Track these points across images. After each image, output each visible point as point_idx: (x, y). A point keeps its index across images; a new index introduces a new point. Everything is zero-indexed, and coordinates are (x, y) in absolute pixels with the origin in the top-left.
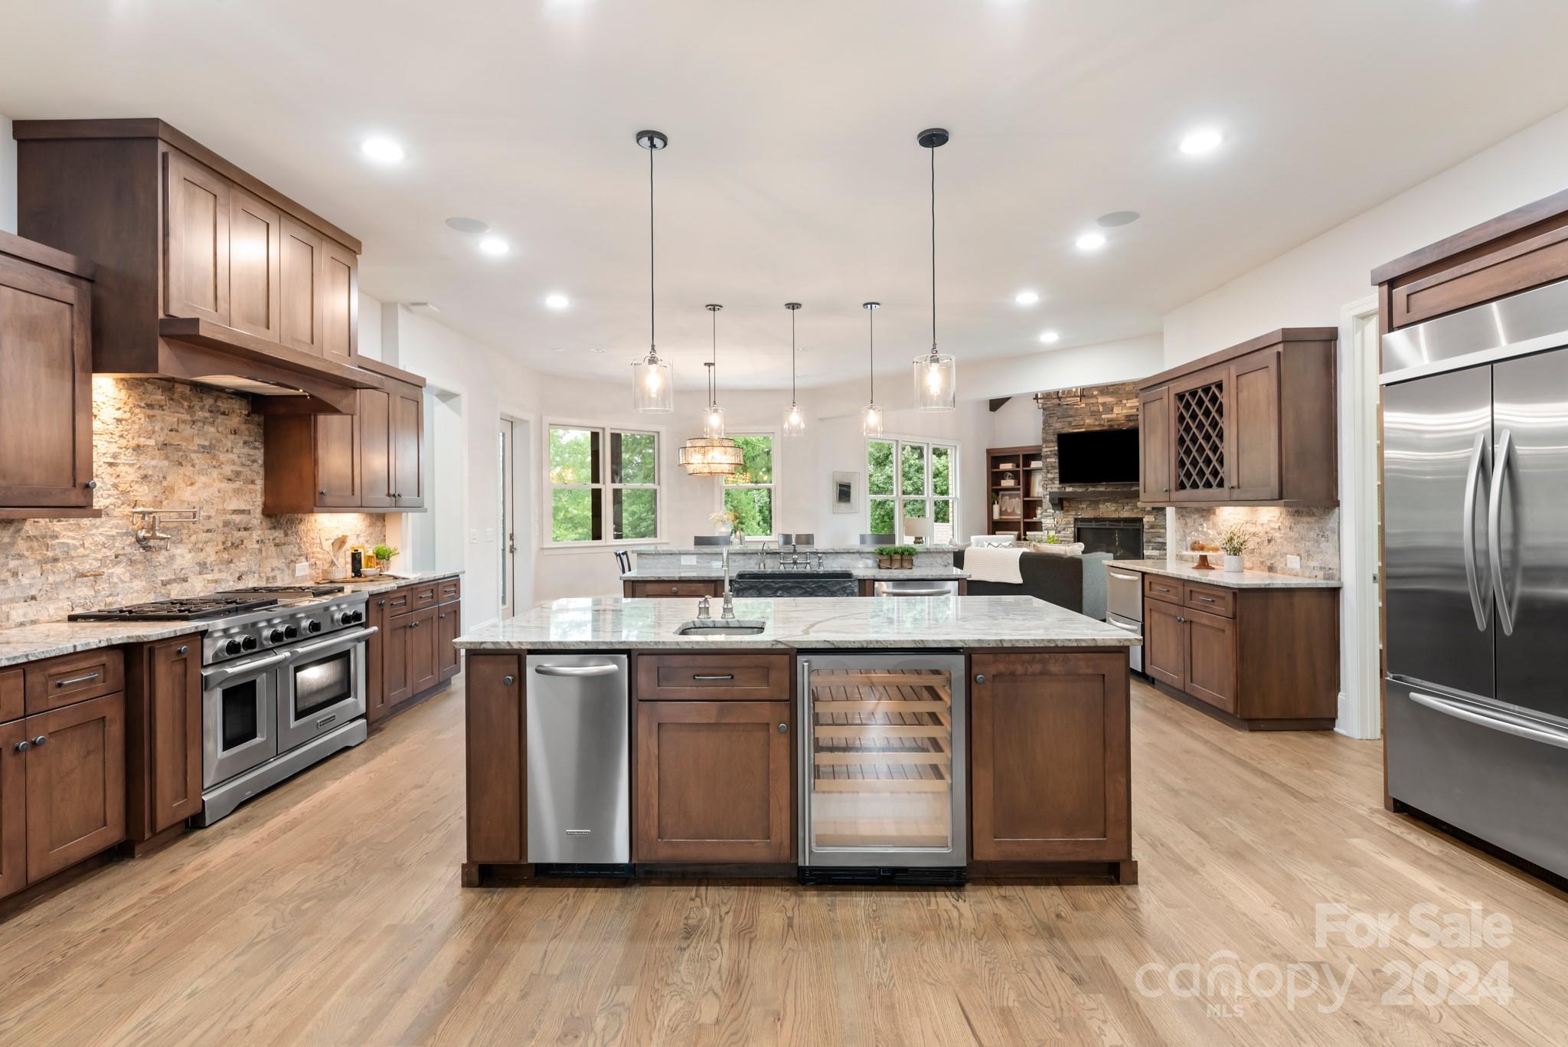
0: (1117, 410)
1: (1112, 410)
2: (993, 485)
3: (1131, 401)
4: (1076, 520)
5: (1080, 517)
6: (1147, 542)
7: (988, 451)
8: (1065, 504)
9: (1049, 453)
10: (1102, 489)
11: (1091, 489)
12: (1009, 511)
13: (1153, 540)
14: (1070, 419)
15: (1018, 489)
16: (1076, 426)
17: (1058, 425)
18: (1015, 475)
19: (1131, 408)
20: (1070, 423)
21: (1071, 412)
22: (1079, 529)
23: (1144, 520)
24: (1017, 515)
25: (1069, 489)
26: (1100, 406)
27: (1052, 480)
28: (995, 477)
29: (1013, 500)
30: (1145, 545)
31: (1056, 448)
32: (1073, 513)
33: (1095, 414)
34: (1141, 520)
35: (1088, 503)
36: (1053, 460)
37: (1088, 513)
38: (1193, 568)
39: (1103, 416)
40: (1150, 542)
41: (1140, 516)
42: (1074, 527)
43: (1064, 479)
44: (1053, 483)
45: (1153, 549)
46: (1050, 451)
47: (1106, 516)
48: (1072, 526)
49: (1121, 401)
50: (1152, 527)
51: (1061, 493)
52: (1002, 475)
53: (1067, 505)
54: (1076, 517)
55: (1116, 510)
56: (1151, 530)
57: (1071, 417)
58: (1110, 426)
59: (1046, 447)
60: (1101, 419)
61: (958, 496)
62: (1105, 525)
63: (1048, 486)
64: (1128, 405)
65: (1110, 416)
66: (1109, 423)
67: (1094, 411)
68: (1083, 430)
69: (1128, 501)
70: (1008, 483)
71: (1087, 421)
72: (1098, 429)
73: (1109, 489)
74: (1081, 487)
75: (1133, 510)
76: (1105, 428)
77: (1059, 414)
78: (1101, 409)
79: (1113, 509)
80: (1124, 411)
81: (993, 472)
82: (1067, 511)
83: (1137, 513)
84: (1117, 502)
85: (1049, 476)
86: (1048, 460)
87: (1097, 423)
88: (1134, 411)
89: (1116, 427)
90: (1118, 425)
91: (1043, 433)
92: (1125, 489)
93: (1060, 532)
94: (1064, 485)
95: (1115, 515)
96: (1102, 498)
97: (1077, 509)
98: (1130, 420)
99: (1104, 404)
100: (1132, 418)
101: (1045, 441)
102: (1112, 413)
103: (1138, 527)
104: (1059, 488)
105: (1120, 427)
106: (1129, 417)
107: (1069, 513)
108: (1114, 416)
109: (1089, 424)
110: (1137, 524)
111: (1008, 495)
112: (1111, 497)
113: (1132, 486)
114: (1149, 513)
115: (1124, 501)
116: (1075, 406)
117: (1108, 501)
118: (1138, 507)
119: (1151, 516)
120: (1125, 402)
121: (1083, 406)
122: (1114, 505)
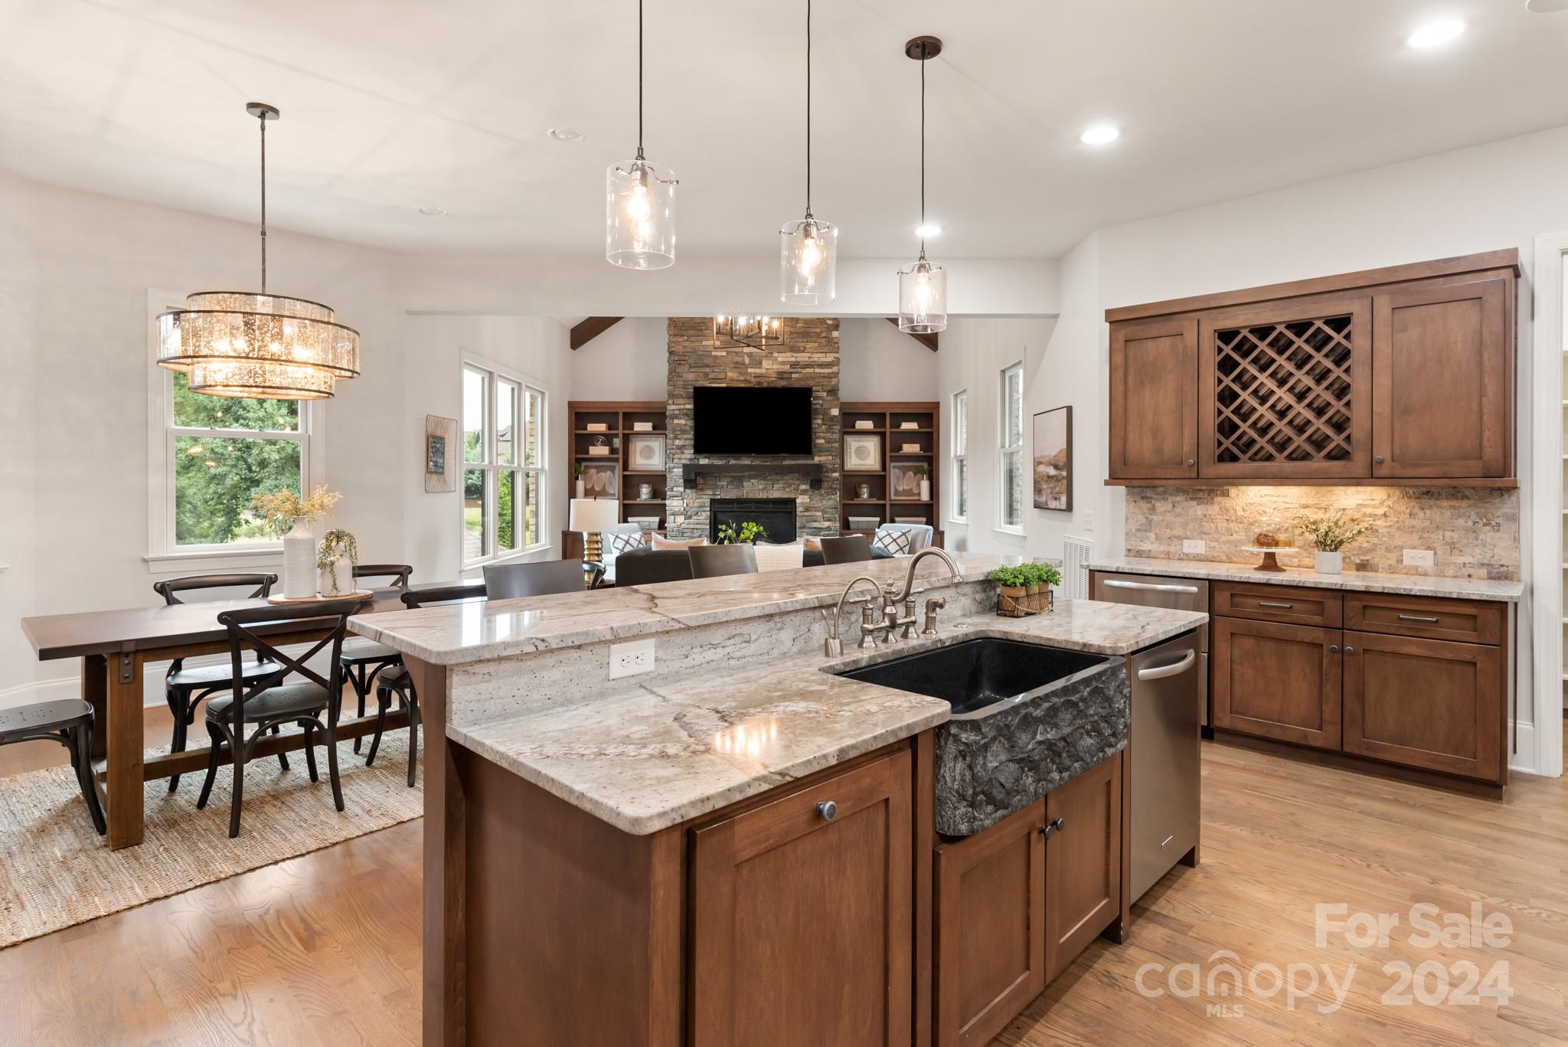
0: (766, 364)
1: (761, 363)
2: (576, 453)
3: (784, 355)
4: (712, 501)
5: (719, 497)
6: (801, 528)
7: (572, 405)
8: (700, 480)
9: (678, 412)
10: (746, 461)
11: (732, 462)
12: (597, 489)
13: (808, 525)
14: (707, 370)
15: (617, 460)
16: (715, 380)
17: (691, 377)
18: (608, 440)
19: (783, 363)
20: (706, 375)
21: (707, 361)
22: (715, 513)
23: (798, 501)
25: (704, 461)
26: (745, 358)
27: (681, 448)
28: (580, 443)
29: (603, 474)
30: (798, 530)
31: (690, 406)
32: (710, 492)
33: (739, 366)
34: (793, 501)
35: (729, 480)
36: (683, 422)
37: (730, 493)
38: (1256, 569)
39: (750, 370)
40: (804, 527)
41: (793, 496)
42: (710, 511)
43: (700, 448)
44: (683, 453)
46: (679, 410)
47: (751, 496)
48: (708, 509)
49: (772, 353)
50: (807, 510)
51: (695, 465)
52: (592, 439)
53: (702, 481)
54: (712, 497)
55: (763, 489)
56: (806, 514)
57: (707, 366)
58: (759, 383)
59: (673, 404)
60: (746, 373)
61: (546, 467)
62: (750, 507)
63: (675, 456)
64: (780, 359)
65: (758, 371)
66: (757, 380)
67: (737, 363)
68: (724, 385)
69: (778, 477)
70: (599, 450)
71: (730, 375)
72: (743, 385)
73: (757, 462)
74: (720, 458)
75: (784, 489)
76: (752, 385)
77: (691, 362)
78: (747, 360)
79: (761, 487)
80: (776, 367)
81: (576, 435)
82: (702, 490)
83: (790, 492)
84: (765, 479)
85: (677, 442)
86: (676, 421)
87: (742, 378)
88: (787, 368)
89: (765, 385)
90: (768, 383)
91: (669, 385)
92: (775, 463)
93: (690, 517)
94: (700, 456)
95: (763, 495)
96: (746, 474)
97: (715, 487)
98: (782, 379)
99: (750, 355)
100: (785, 376)
101: (671, 395)
102: (761, 368)
103: (790, 510)
104: (690, 459)
105: (771, 385)
106: (781, 375)
107: (705, 492)
108: (764, 371)
109: (732, 378)
110: (790, 506)
111: (596, 467)
112: (758, 473)
113: (784, 458)
114: (804, 492)
115: (774, 477)
116: (713, 353)
117: (754, 477)
118: (790, 485)
119: (805, 497)
120: (776, 355)
121: (724, 354)
122: (763, 482)
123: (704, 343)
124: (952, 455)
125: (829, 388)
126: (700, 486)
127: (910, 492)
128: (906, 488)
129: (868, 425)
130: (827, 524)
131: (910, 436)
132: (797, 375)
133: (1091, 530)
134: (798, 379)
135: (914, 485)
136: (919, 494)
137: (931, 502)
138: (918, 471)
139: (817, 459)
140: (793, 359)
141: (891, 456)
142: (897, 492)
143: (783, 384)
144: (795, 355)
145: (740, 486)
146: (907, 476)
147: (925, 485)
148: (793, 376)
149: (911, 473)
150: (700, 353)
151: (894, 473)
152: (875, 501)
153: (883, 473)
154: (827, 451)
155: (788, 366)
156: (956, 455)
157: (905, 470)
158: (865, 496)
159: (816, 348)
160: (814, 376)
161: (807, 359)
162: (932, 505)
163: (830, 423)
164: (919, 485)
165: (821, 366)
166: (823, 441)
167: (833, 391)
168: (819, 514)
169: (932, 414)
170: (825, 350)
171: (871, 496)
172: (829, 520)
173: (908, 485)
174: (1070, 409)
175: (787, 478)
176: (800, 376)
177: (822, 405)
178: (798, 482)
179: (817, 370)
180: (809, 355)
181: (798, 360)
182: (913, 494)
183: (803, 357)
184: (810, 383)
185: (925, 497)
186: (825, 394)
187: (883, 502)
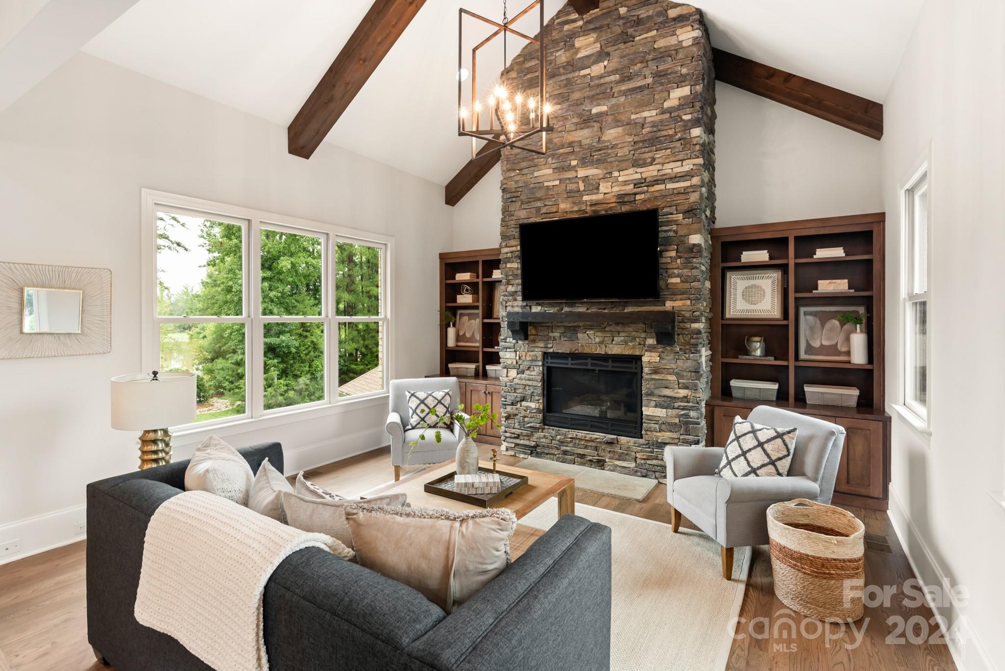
0: (604, 187)
1: (598, 188)
2: (446, 302)
3: (626, 172)
4: (545, 355)
5: (551, 350)
6: (648, 395)
7: (442, 256)
8: (531, 330)
9: (509, 255)
10: (582, 309)
11: (566, 309)
12: (468, 335)
13: (657, 392)
14: (539, 204)
15: (477, 308)
16: (546, 214)
17: (522, 213)
18: (473, 287)
19: (625, 183)
20: (538, 209)
21: (539, 194)
22: (549, 369)
23: (644, 359)
24: (476, 341)
25: (536, 309)
26: (580, 182)
27: (517, 295)
28: (450, 291)
29: (473, 321)
30: (644, 398)
31: (519, 248)
32: (541, 344)
33: (573, 195)
34: (639, 358)
35: (562, 330)
36: (515, 265)
37: (564, 347)
39: (585, 198)
40: (651, 394)
41: (637, 353)
42: (543, 365)
43: (527, 294)
45: (656, 406)
46: (512, 252)
47: (587, 350)
48: (540, 363)
49: (611, 173)
50: (656, 371)
51: (523, 314)
52: (460, 288)
53: (533, 332)
54: (544, 350)
55: (601, 343)
56: (654, 376)
57: (539, 199)
58: (595, 211)
59: (506, 246)
60: (581, 202)
61: (389, 316)
62: (586, 364)
63: (509, 304)
64: (620, 179)
65: (594, 197)
66: (593, 207)
67: (571, 192)
68: (556, 220)
69: (619, 328)
70: (465, 299)
71: (562, 206)
72: (577, 216)
73: (593, 310)
74: (552, 305)
75: (626, 342)
76: (587, 216)
77: (523, 197)
78: (582, 187)
79: (597, 340)
80: (616, 189)
81: (446, 284)
82: (534, 341)
83: (633, 347)
84: (603, 330)
85: (510, 288)
86: (509, 265)
87: (576, 209)
88: (630, 188)
89: (603, 213)
90: (607, 211)
91: (502, 226)
92: (614, 311)
93: (523, 372)
94: (530, 303)
95: (600, 350)
96: (581, 323)
97: (547, 339)
99: (585, 179)
100: (626, 199)
101: (504, 237)
102: (597, 193)
103: (634, 370)
104: (523, 307)
105: (609, 212)
106: (622, 198)
107: (536, 344)
108: (601, 196)
109: (565, 208)
110: (633, 365)
111: (468, 315)
112: (596, 323)
113: (626, 305)
114: (651, 348)
115: (614, 328)
116: (546, 184)
117: (591, 328)
118: (634, 339)
119: (653, 354)
120: (616, 174)
121: (557, 183)
122: (599, 334)
123: (536, 174)
124: (903, 293)
125: (686, 207)
126: (531, 337)
127: (833, 349)
128: (826, 343)
129: (762, 256)
130: (683, 393)
131: (831, 268)
132: (642, 196)
134: (644, 201)
135: (840, 339)
136: (848, 353)
137: (869, 367)
138: (845, 319)
139: (669, 305)
140: (638, 176)
141: (796, 299)
142: (810, 349)
143: (625, 209)
144: (639, 170)
145: (573, 339)
146: (828, 326)
147: (858, 341)
148: (638, 197)
149: (836, 323)
150: (532, 186)
151: (807, 321)
152: (771, 361)
153: (785, 323)
154: (682, 294)
155: (632, 186)
156: (911, 296)
157: (824, 318)
158: (758, 353)
159: (668, 157)
160: (664, 196)
161: (655, 173)
162: (870, 372)
163: (686, 256)
164: (848, 339)
165: (675, 178)
166: (678, 280)
167: (694, 211)
168: (672, 378)
169: (870, 233)
170: (681, 157)
171: (767, 352)
172: (687, 388)
173: (829, 339)
175: (630, 329)
176: (648, 196)
177: (676, 232)
178: (643, 335)
179: (670, 186)
180: (659, 167)
181: (644, 176)
182: (839, 353)
183: (650, 172)
184: (659, 203)
185: (859, 357)
186: (680, 216)
187: (784, 363)
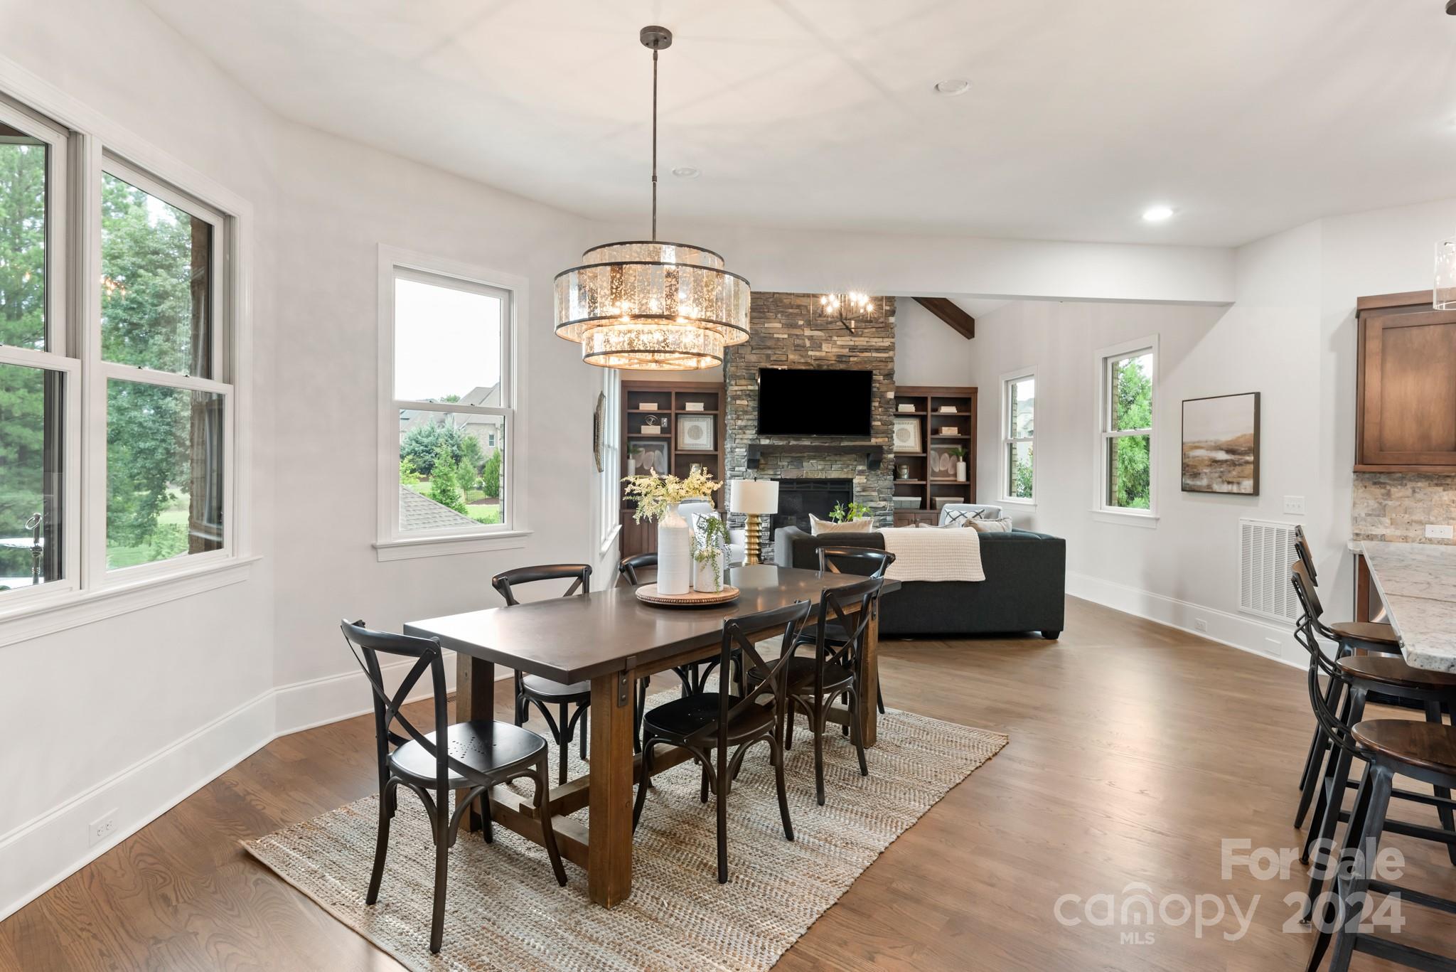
0: (825, 347)
1: (821, 347)
2: (629, 432)
3: (843, 338)
5: (779, 477)
7: (623, 384)
9: (738, 393)
10: (806, 442)
11: (793, 443)
14: (769, 352)
16: (777, 362)
17: (753, 358)
19: (842, 347)
20: (768, 356)
21: (769, 343)
23: (854, 481)
25: (765, 442)
26: (807, 340)
27: (743, 428)
28: (632, 421)
31: (758, 388)
32: (777, 473)
33: (799, 348)
34: (850, 481)
35: (789, 460)
36: (745, 403)
37: (795, 473)
39: (810, 353)
41: (850, 477)
42: (780, 490)
43: (763, 429)
44: (744, 433)
45: (863, 515)
46: (746, 391)
47: (811, 476)
49: (831, 337)
50: (863, 490)
51: (758, 446)
52: (645, 418)
53: (764, 461)
54: (782, 477)
55: (822, 470)
56: (862, 493)
57: (769, 348)
58: (819, 365)
59: (736, 385)
60: (807, 356)
62: (809, 487)
63: (737, 436)
64: (838, 343)
65: (818, 354)
66: (817, 362)
67: (798, 346)
68: (785, 367)
69: (837, 458)
70: (650, 430)
71: (791, 357)
72: (803, 368)
73: (816, 443)
74: (781, 440)
75: (842, 469)
76: (812, 368)
77: (753, 344)
78: (808, 343)
79: (820, 467)
80: (835, 350)
81: (629, 414)
82: (763, 470)
83: (847, 473)
84: (824, 459)
85: (739, 423)
86: (737, 402)
87: (802, 361)
88: (846, 351)
89: (825, 367)
90: (828, 366)
92: (833, 444)
94: (760, 437)
95: (821, 476)
96: (806, 454)
97: (776, 467)
98: (841, 362)
99: (811, 338)
100: (844, 359)
101: (734, 376)
102: (821, 351)
103: (847, 490)
105: (831, 368)
106: (840, 358)
107: (766, 472)
108: (824, 354)
109: (792, 360)
110: (847, 486)
111: (644, 446)
112: (818, 453)
113: (842, 440)
114: (861, 473)
115: (833, 458)
116: (775, 336)
117: (814, 458)
118: (848, 466)
119: (862, 477)
120: (835, 338)
121: (786, 336)
122: (822, 463)
123: (766, 325)
124: (1003, 438)
125: (886, 372)
126: (762, 466)
127: (945, 473)
128: (942, 469)
129: (911, 408)
130: (883, 504)
131: (949, 420)
132: (855, 359)
133: (1302, 515)
134: (856, 363)
135: (949, 467)
136: (955, 475)
137: (968, 483)
138: (953, 453)
139: (874, 441)
140: (852, 343)
141: (932, 439)
142: (934, 474)
143: (842, 367)
144: (853, 339)
145: (800, 466)
146: (943, 457)
147: (962, 466)
148: (852, 359)
149: (946, 455)
150: (762, 335)
151: (932, 454)
152: (916, 482)
153: (924, 455)
154: (883, 433)
155: (847, 350)
156: (1006, 438)
157: (940, 452)
158: (906, 477)
159: (873, 333)
160: (870, 361)
161: (865, 343)
162: (969, 486)
163: (886, 406)
164: (955, 467)
165: (878, 350)
166: (879, 423)
167: (889, 375)
168: (875, 494)
170: (882, 335)
171: (910, 477)
172: (885, 500)
173: (944, 466)
174: (1258, 396)
175: (845, 459)
176: (859, 359)
177: (878, 388)
178: (855, 463)
179: (875, 355)
180: (867, 339)
181: (857, 344)
182: (949, 475)
183: (861, 342)
184: (869, 367)
185: (962, 478)
186: (881, 378)
187: (924, 483)
